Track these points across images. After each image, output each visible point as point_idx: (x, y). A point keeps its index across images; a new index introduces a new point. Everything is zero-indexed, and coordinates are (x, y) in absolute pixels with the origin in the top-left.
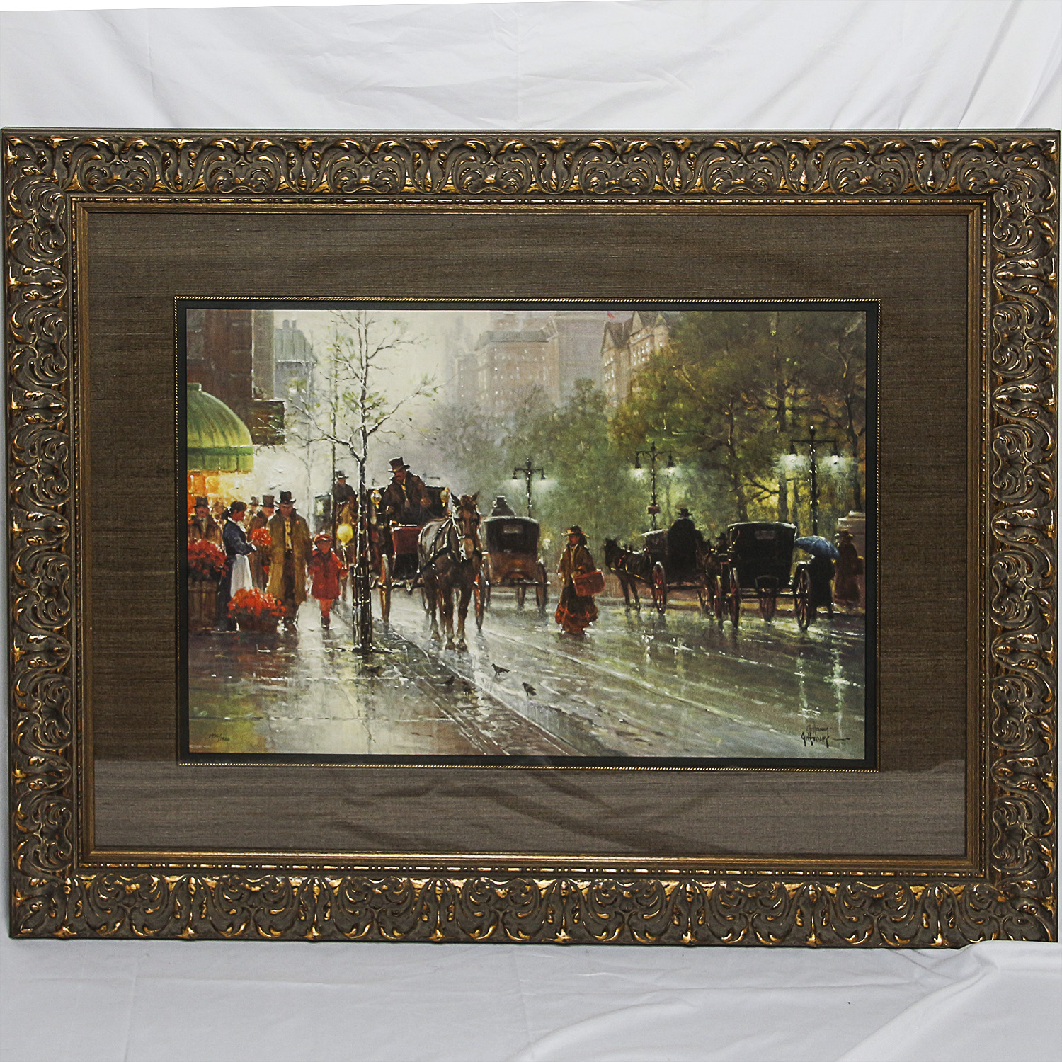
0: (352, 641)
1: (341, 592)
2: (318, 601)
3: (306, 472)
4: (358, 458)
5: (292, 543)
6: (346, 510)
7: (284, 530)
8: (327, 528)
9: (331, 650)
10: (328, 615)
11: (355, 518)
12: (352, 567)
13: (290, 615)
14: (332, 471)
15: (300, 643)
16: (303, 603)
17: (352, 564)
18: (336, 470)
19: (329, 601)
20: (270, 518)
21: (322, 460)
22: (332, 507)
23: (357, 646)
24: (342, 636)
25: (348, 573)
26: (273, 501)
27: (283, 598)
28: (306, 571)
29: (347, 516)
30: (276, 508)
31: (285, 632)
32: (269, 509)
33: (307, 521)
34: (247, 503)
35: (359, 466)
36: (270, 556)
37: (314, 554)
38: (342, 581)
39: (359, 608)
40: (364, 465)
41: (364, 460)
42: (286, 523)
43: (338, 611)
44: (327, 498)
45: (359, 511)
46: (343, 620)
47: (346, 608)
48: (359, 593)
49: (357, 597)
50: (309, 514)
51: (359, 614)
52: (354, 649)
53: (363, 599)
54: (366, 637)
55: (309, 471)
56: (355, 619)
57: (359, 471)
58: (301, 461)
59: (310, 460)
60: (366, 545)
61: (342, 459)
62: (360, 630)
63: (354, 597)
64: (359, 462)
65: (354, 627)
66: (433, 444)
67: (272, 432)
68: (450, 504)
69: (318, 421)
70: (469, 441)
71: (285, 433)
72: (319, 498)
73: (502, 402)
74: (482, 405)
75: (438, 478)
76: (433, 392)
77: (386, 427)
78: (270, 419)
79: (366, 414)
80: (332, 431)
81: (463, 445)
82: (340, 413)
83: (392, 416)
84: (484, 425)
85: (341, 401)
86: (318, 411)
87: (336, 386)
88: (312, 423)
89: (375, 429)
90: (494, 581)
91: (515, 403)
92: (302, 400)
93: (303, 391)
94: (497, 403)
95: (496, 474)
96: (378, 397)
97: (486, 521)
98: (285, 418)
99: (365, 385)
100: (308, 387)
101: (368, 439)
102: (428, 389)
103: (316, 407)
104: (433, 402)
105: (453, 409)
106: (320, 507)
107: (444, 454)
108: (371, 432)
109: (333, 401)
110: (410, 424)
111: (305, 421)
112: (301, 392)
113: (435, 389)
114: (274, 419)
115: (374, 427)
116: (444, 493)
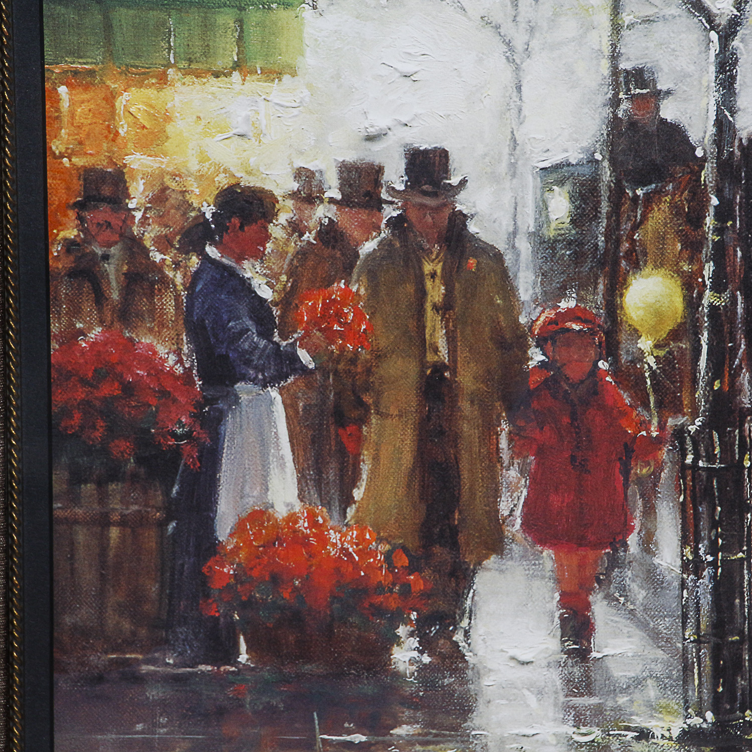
0: (675, 703)
1: (637, 523)
2: (548, 554)
3: (506, 75)
4: (710, 18)
5: (451, 339)
6: (659, 216)
7: (422, 293)
8: (584, 284)
9: (596, 733)
10: (588, 606)
11: (693, 247)
12: (680, 433)
13: (442, 605)
14: (605, 67)
15: (481, 706)
16: (492, 561)
17: (681, 420)
18: (624, 65)
19: (591, 554)
20: (369, 247)
21: (569, 28)
22: (605, 207)
23: (696, 721)
24: (638, 682)
25: (664, 454)
26: (377, 184)
27: (413, 543)
28: (504, 444)
29: (661, 238)
30: (390, 212)
31: (423, 668)
32: (364, 216)
33: (508, 259)
34: (278, 193)
35: (715, 47)
36: (367, 388)
37: (535, 380)
38: (640, 481)
39: (706, 582)
40: (736, 43)
41: (734, 25)
42: (428, 268)
43: (623, 589)
44: (587, 170)
45: (710, 221)
46: (643, 626)
47: (653, 579)
48: (704, 524)
49: (697, 541)
50: (515, 233)
51: (706, 601)
52: (684, 732)
53: (723, 548)
54: (731, 687)
55: (518, 69)
56: (691, 622)
57: (712, 69)
58: (489, 32)
59: (523, 25)
60: (736, 348)
61: (647, 21)
62: (707, 661)
63: (684, 542)
64: (714, 36)
65: (685, 649)
72: (555, 174)
106: (561, 206)
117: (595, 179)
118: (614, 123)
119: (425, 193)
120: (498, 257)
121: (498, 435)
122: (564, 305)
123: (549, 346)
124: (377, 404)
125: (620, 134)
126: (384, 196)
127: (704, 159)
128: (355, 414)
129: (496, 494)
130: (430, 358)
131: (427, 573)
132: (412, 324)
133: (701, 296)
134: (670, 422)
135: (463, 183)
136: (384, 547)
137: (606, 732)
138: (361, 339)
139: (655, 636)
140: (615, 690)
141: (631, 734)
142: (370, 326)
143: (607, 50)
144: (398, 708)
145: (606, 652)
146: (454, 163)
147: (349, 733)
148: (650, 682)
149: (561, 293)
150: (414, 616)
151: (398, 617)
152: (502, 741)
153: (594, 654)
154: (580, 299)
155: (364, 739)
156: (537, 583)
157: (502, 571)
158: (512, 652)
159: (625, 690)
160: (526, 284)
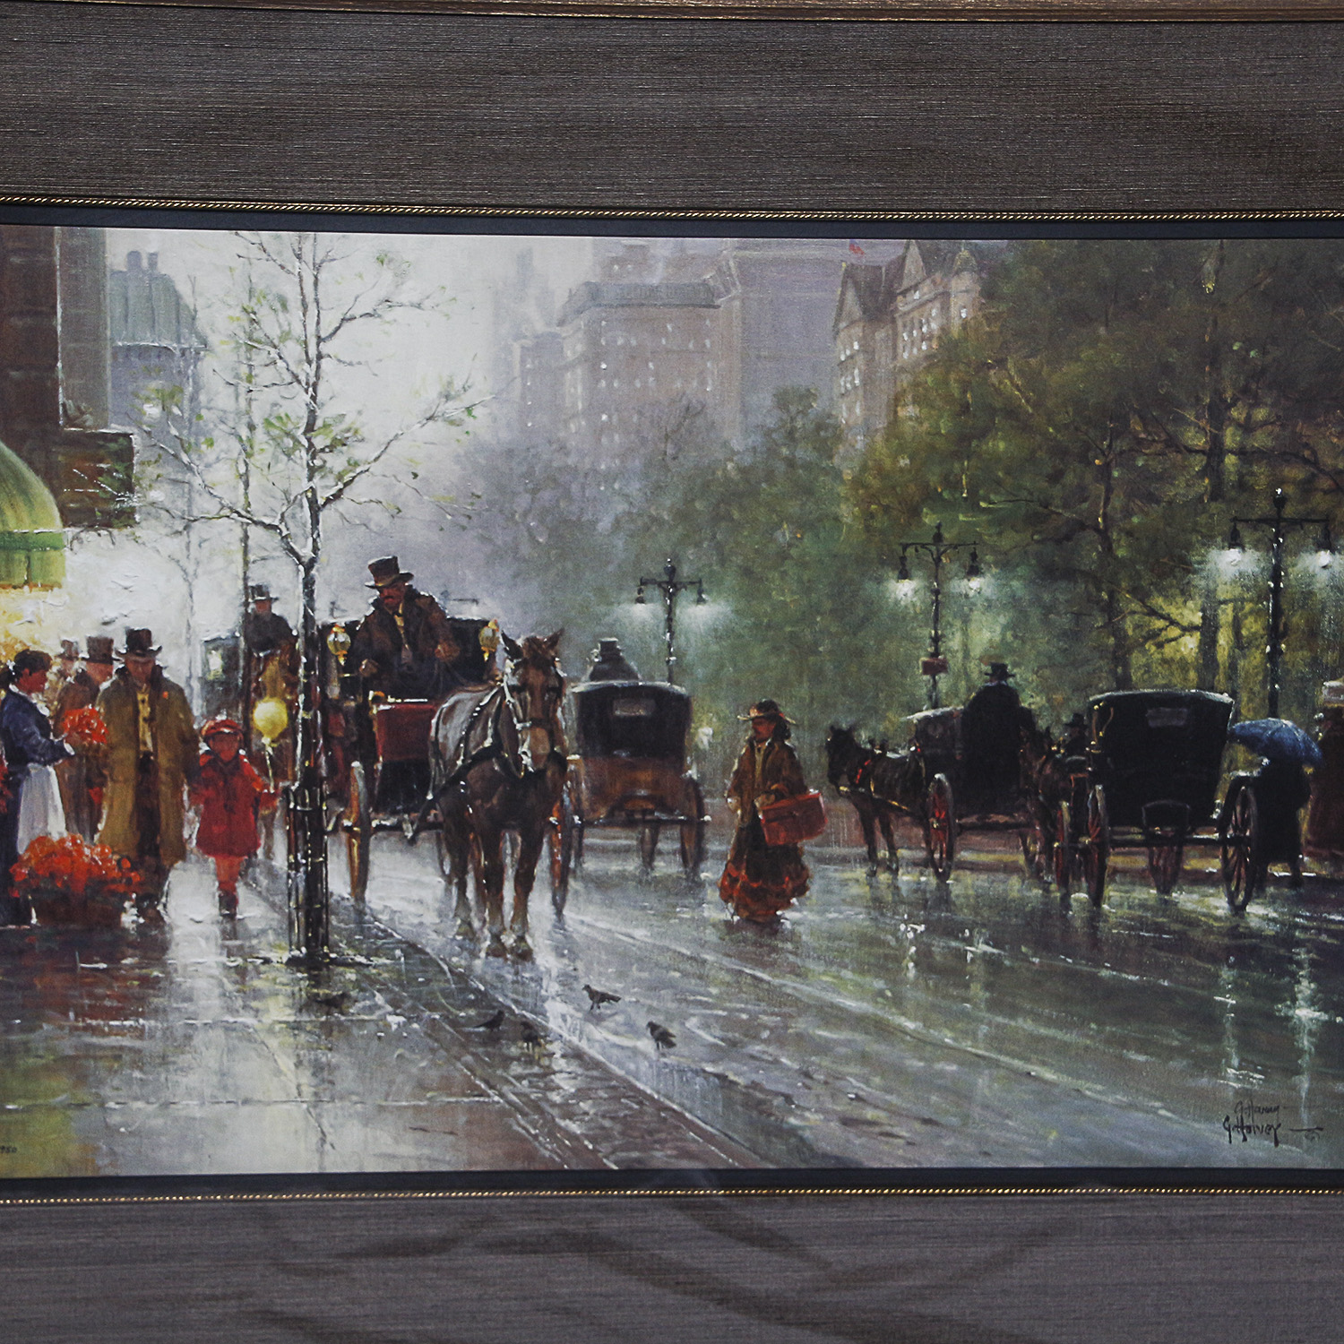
0: (285, 943)
1: (262, 842)
2: (211, 859)
3: (184, 589)
4: (299, 558)
6: (272, 668)
7: (137, 712)
8: (230, 707)
9: (240, 961)
10: (234, 889)
11: (292, 685)
12: (286, 790)
13: (151, 890)
14: (240, 584)
15: (173, 946)
16: (179, 864)
17: (287, 783)
18: (250, 584)
19: (237, 860)
20: (105, 685)
21: (219, 562)
22: (242, 663)
23: (296, 953)
24: (264, 932)
25: (278, 803)
26: (110, 649)
27: (133, 855)
28: (185, 797)
29: (274, 681)
30: (118, 665)
31: (140, 926)
32: (102, 667)
33: (187, 692)
34: (52, 654)
35: (302, 574)
36: (105, 766)
37: (202, 762)
38: (264, 818)
39: (301, 874)
40: (313, 572)
41: (313, 561)
42: (140, 697)
43: (255, 880)
44: (231, 642)
45: (301, 671)
46: (266, 900)
47: (272, 873)
48: (300, 842)
49: (297, 851)
50: (190, 677)
51: (302, 886)
52: (289, 960)
53: (310, 856)
54: (315, 934)
55: (190, 584)
56: (293, 898)
57: (301, 586)
58: (173, 564)
59: (193, 561)
60: (318, 742)
61: (263, 559)
62: (303, 920)
63: (289, 852)
64: (301, 567)
65: (290, 913)
66: (464, 528)
67: (106, 501)
68: (501, 654)
69: (210, 477)
70: (542, 522)
71: (135, 501)
72: (213, 644)
73: (616, 437)
74: (572, 443)
75: (475, 601)
76: (465, 416)
77: (360, 490)
78: (101, 472)
79: (318, 462)
80: (242, 499)
81: (529, 529)
82: (259, 460)
83: (374, 468)
84: (575, 488)
85: (260, 435)
86: (210, 454)
87: (250, 401)
88: (197, 481)
89: (337, 496)
90: (592, 816)
91: (644, 441)
92: (174, 432)
93: (176, 411)
94: (604, 440)
95: (600, 591)
96: (344, 426)
97: (577, 690)
98: (136, 469)
99: (314, 398)
100: (186, 402)
101: (321, 516)
102: (453, 409)
103: (204, 447)
104: (463, 437)
105: (510, 453)
106: (216, 662)
107: (488, 549)
108: (328, 501)
109: (244, 433)
110: (414, 483)
111: (180, 477)
112: (170, 413)
113: (469, 410)
114: (109, 472)
115: (334, 491)
116: (486, 632)
117: (236, 647)
118: (246, 615)
119: (138, 655)
120: (181, 691)
121: (182, 793)
122: (219, 718)
123: (211, 742)
124: (111, 775)
125: (249, 622)
126: (114, 656)
127: (297, 637)
128: (98, 781)
129: (182, 826)
130: (142, 748)
131: (141, 871)
132: (131, 730)
133: (297, 713)
134: (281, 784)
135: (160, 649)
136: (116, 857)
137: (245, 960)
138: (101, 738)
139: (273, 905)
140: (251, 937)
141: (260, 961)
142: (106, 729)
143: (241, 575)
144: (125, 948)
145: (246, 915)
146: (154, 638)
147: (97, 962)
148: (270, 932)
149: (218, 712)
150: (134, 896)
151: (127, 897)
152: (186, 966)
153: (238, 917)
154: (228, 715)
155: (105, 966)
156: (205, 877)
157: (185, 870)
158: (192, 916)
159: (256, 936)
160: (197, 707)
